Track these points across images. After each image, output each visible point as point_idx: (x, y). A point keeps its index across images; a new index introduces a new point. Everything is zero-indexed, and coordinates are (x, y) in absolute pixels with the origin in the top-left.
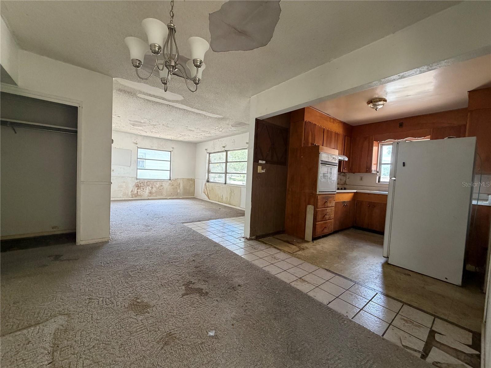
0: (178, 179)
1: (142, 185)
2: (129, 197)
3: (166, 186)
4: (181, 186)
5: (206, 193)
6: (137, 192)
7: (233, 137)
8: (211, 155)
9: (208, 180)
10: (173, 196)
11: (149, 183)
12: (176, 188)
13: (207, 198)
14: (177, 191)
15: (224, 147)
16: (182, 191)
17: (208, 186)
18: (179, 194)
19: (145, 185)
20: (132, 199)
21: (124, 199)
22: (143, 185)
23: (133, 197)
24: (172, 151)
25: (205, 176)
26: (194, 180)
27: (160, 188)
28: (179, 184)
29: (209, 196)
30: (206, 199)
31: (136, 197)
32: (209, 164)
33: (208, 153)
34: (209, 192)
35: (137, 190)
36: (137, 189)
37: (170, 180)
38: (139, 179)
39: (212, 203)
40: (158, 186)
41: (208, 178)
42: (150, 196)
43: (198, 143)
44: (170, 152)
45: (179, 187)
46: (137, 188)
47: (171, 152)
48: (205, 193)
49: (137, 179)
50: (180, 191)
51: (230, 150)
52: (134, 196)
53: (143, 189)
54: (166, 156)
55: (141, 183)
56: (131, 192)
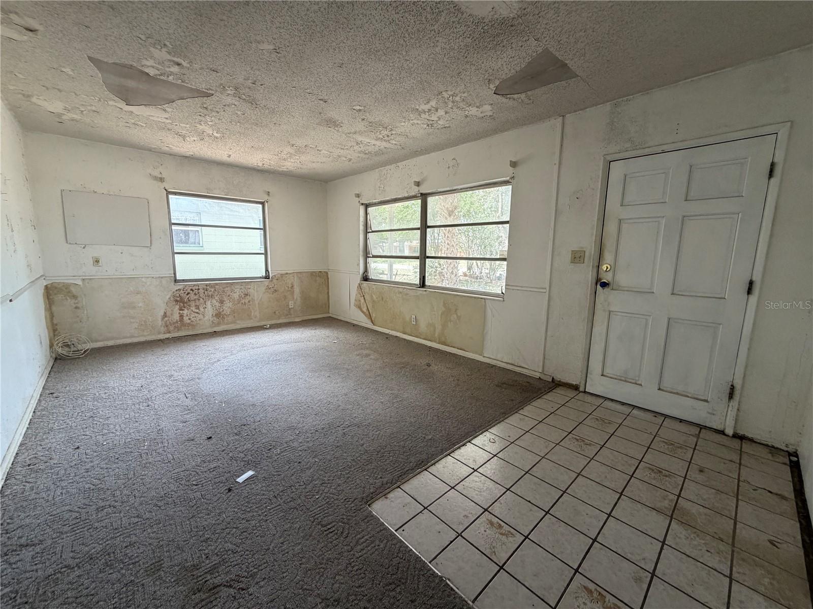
0: (287, 273)
1: (192, 296)
2: (159, 333)
3: (259, 294)
4: (297, 290)
5: (365, 309)
6: (181, 316)
7: (449, 153)
8: (370, 209)
9: (366, 276)
10: (279, 318)
11: (213, 290)
12: (285, 297)
13: (369, 322)
14: (288, 305)
15: (418, 184)
16: (299, 301)
17: (367, 290)
18: (292, 312)
19: (201, 296)
20: (167, 336)
21: (142, 339)
22: (196, 297)
23: (169, 332)
24: (267, 202)
25: (358, 265)
26: (327, 273)
27: (243, 301)
28: (290, 286)
29: (373, 315)
30: (365, 322)
31: (179, 329)
32: (366, 232)
33: (362, 204)
34: (373, 306)
35: (178, 311)
36: (181, 309)
37: (267, 277)
38: (184, 281)
39: (387, 337)
40: (236, 296)
41: (366, 270)
42: (219, 324)
43: (331, 180)
44: (260, 206)
45: (293, 293)
46: (178, 307)
47: (263, 203)
48: (360, 308)
49: (176, 281)
50: (295, 303)
51: (440, 190)
52: (171, 328)
53: (197, 307)
54: (252, 214)
55: (189, 291)
56: (163, 319)
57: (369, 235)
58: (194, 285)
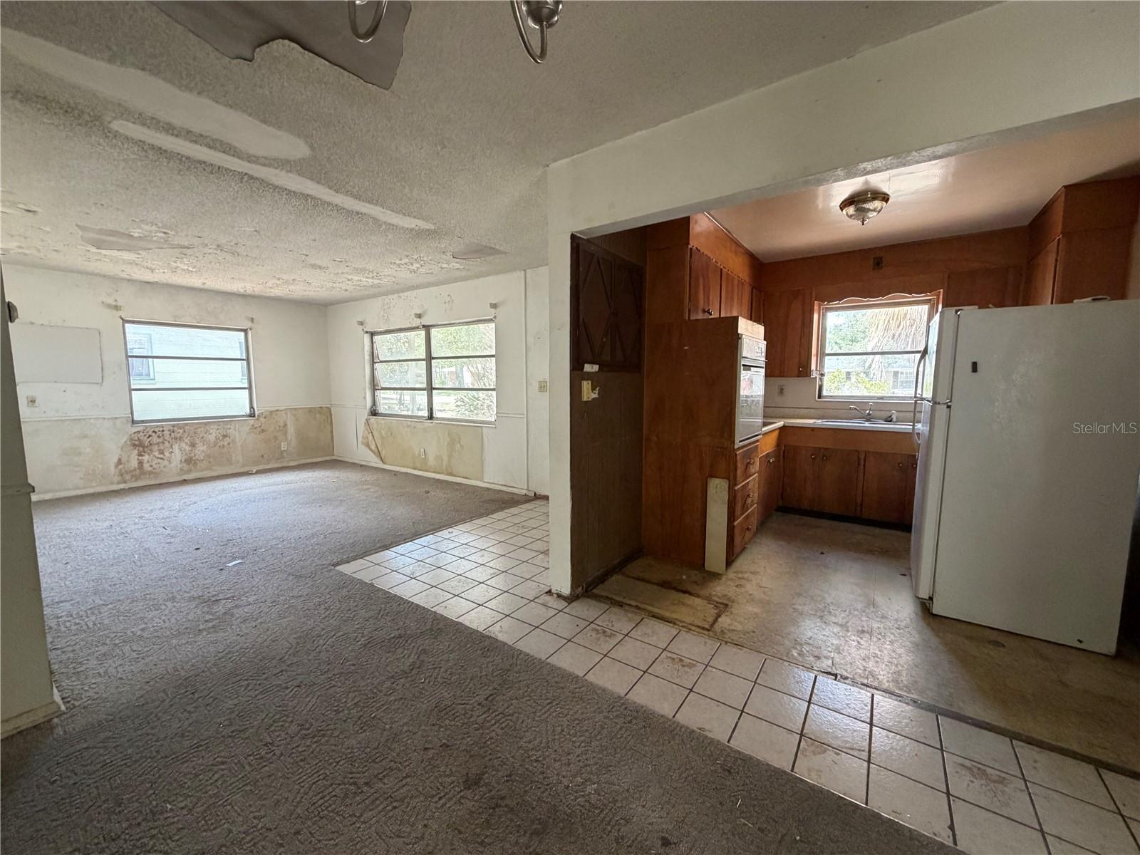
0: (278, 410)
1: (155, 439)
2: (112, 483)
3: (240, 435)
4: (291, 430)
5: (373, 447)
6: (141, 463)
7: (445, 289)
8: (376, 338)
9: (375, 410)
10: (269, 462)
11: (181, 431)
12: (276, 438)
13: (378, 460)
14: (280, 447)
15: (419, 316)
16: (294, 443)
17: (375, 426)
18: (285, 454)
19: (166, 438)
20: (122, 486)
21: (91, 491)
22: (161, 440)
23: (125, 482)
24: (251, 329)
25: (365, 398)
26: (329, 409)
27: (221, 444)
28: (282, 425)
29: (383, 453)
30: (374, 461)
31: (137, 478)
32: (373, 363)
33: (367, 332)
34: (382, 444)
35: (137, 457)
36: (140, 455)
37: (252, 415)
38: (143, 422)
39: (396, 474)
40: (212, 438)
41: (374, 403)
42: (189, 471)
43: (331, 305)
44: (243, 334)
45: (286, 434)
46: (136, 452)
47: (245, 331)
48: (368, 446)
49: (133, 422)
50: (289, 444)
51: (439, 323)
52: (128, 477)
53: (162, 452)
54: (231, 343)
55: (150, 433)
56: (116, 466)
57: (376, 366)
58: (157, 426)
